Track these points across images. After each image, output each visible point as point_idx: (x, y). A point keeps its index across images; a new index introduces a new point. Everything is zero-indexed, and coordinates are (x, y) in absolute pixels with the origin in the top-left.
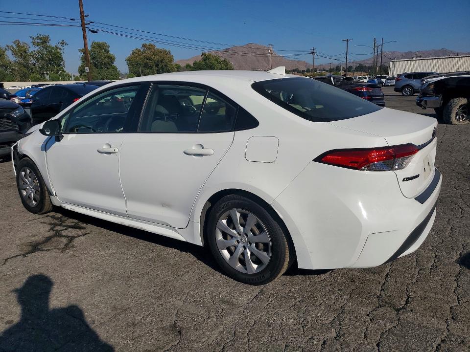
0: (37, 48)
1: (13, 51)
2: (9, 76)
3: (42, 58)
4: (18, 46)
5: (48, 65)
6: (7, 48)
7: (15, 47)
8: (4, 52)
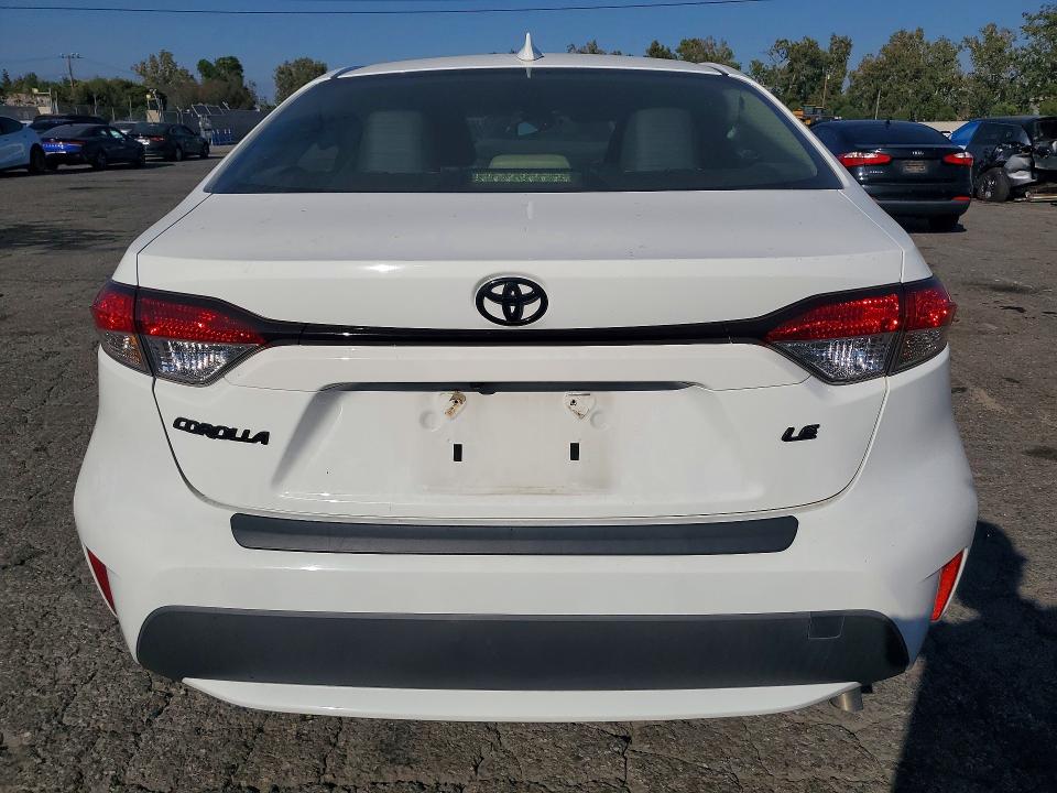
0: (1032, 39)
1: (976, 49)
2: (948, 107)
3: (1037, 64)
4: (989, 38)
5: (1045, 81)
6: (964, 45)
7: (981, 40)
8: (955, 54)
